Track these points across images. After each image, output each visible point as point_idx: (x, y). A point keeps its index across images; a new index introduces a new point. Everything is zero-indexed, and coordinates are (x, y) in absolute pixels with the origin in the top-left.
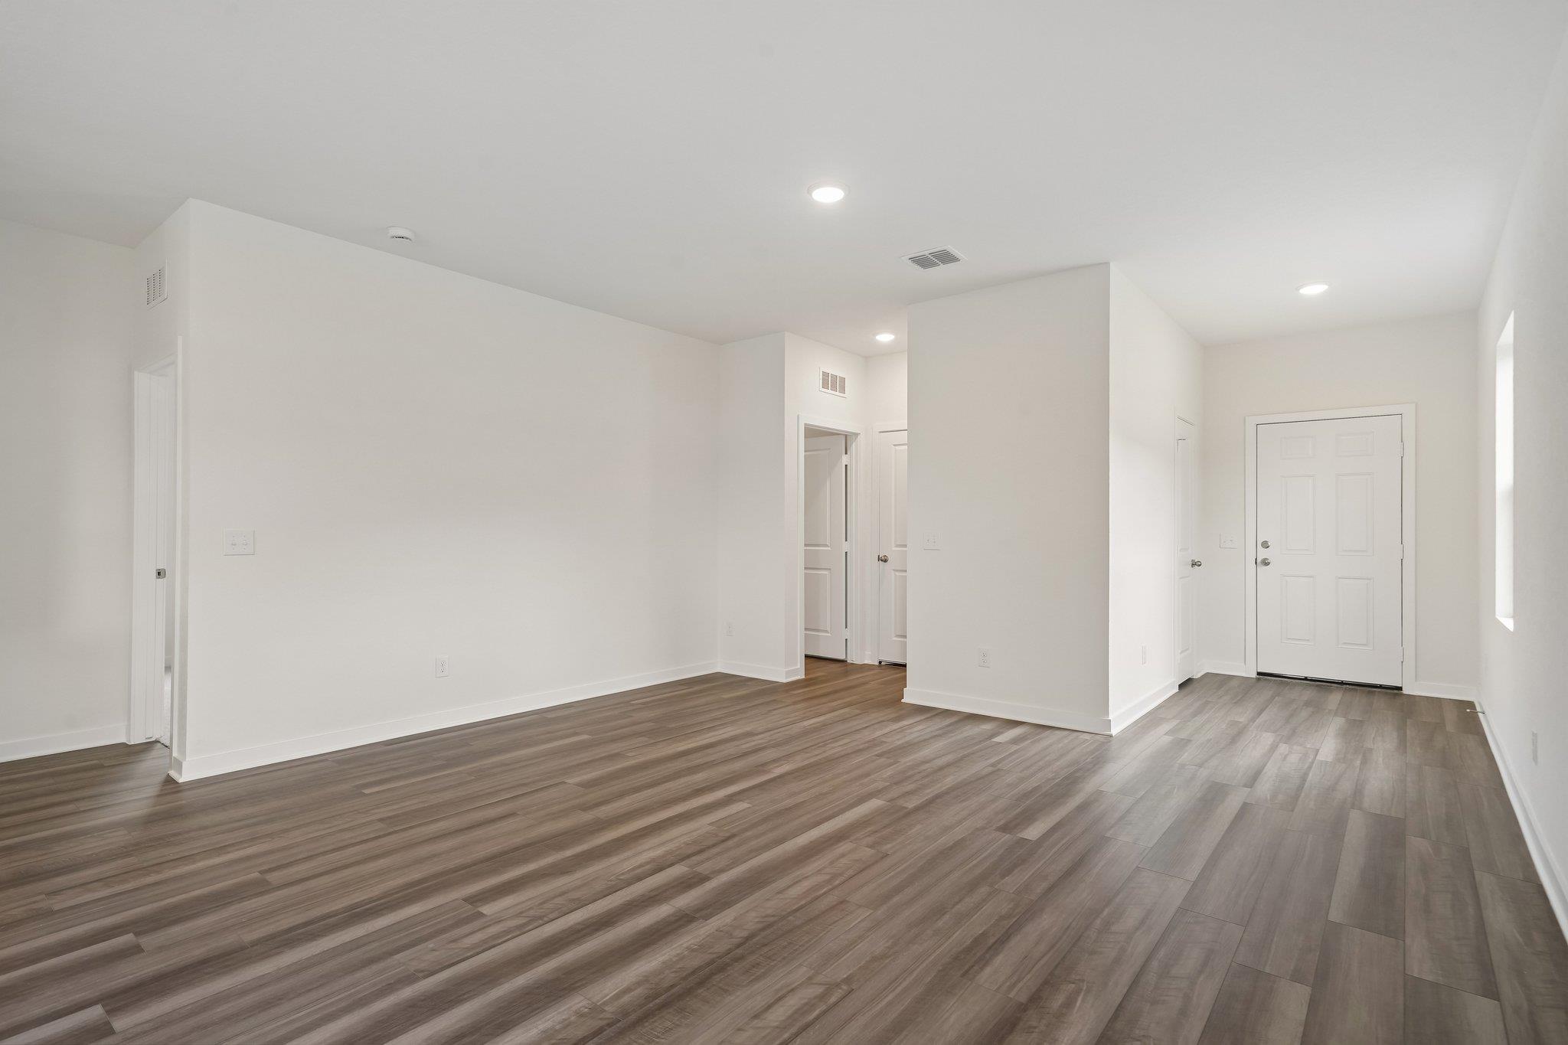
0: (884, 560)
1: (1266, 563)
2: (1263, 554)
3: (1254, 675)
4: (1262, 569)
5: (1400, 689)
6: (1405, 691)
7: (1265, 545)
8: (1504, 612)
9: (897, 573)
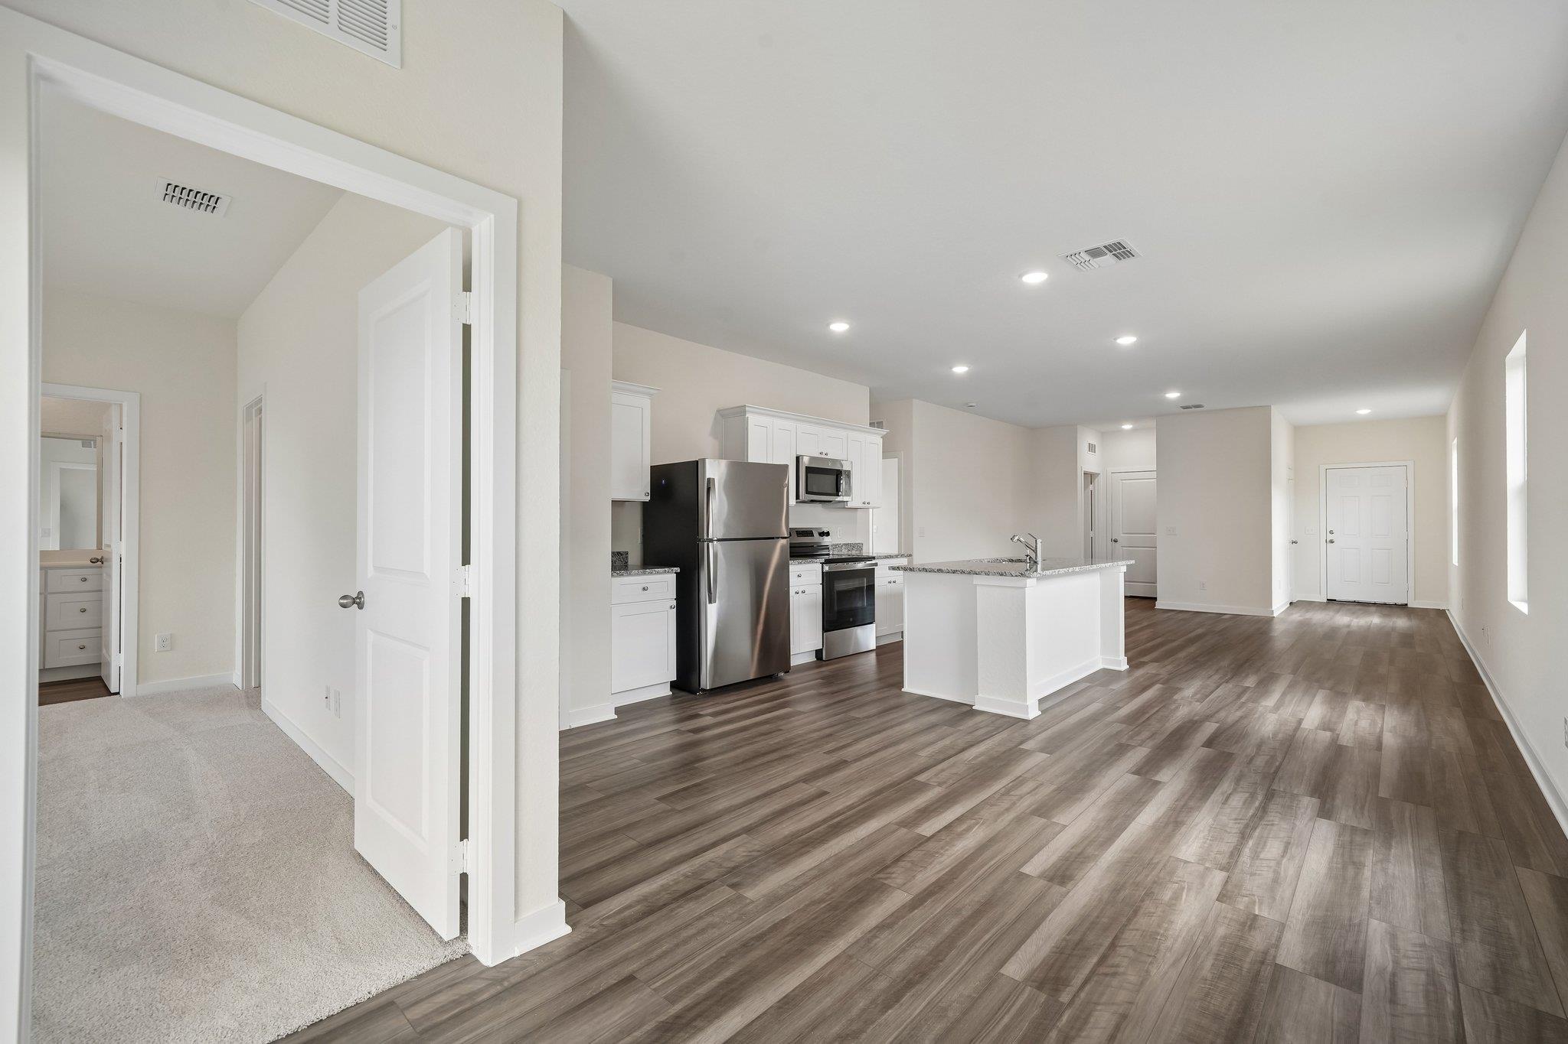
0: (1116, 541)
1: (1332, 542)
2: (1330, 537)
3: (1325, 601)
4: (1329, 545)
5: (1407, 605)
6: (1409, 606)
7: (1331, 532)
8: (1455, 561)
9: (1124, 548)
